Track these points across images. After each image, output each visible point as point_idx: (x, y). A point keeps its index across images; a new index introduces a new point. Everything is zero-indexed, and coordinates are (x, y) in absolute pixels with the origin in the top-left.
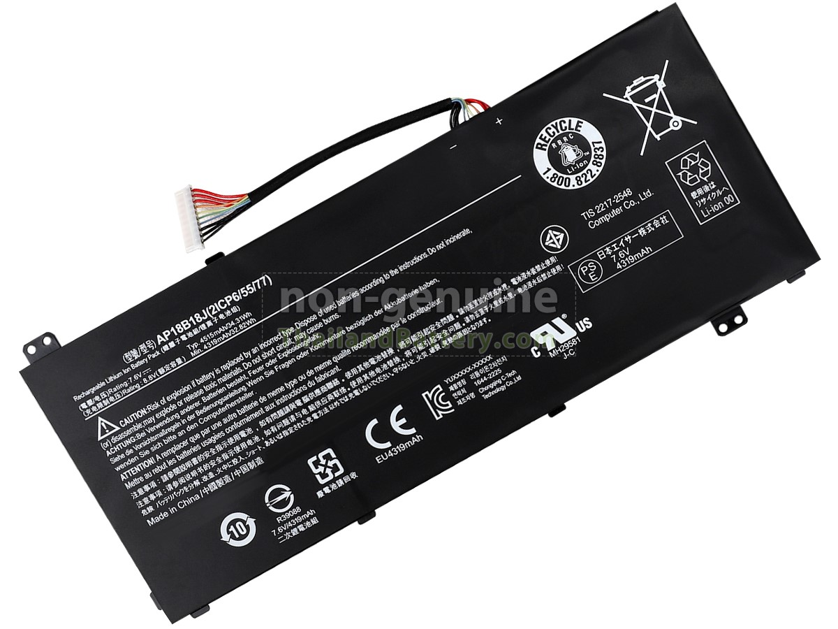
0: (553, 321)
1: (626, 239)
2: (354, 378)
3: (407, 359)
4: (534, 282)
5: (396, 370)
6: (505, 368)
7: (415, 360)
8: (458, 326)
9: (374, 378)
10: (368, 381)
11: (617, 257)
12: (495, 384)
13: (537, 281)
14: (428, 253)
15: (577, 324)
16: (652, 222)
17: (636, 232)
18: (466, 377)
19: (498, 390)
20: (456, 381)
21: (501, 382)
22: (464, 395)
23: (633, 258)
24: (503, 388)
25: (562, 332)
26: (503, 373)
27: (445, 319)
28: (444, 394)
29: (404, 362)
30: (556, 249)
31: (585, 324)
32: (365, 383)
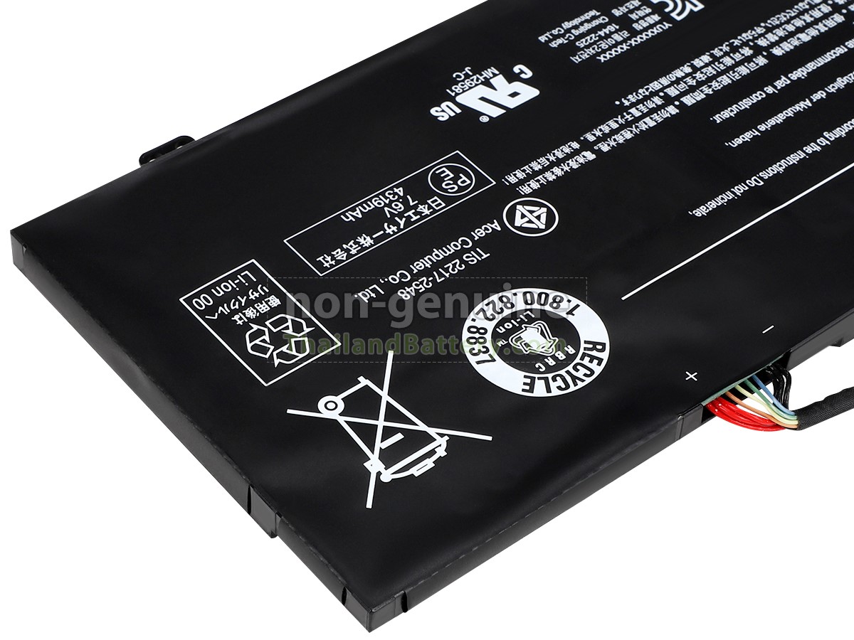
0: (504, 111)
1: (395, 229)
2: (826, 16)
3: (745, 44)
4: (552, 158)
5: (760, 30)
6: (571, 48)
7: (731, 45)
8: (673, 92)
9: (792, 18)
10: (802, 13)
11: (405, 203)
12: (583, 29)
13: (548, 160)
14: (760, 178)
15: (459, 111)
16: (349, 256)
17: (376, 241)
18: (634, 33)
19: (576, 22)
20: (651, 26)
21: (573, 31)
22: (631, 11)
23: (375, 203)
24: (567, 25)
25: (483, 99)
26: (572, 43)
27: (699, 99)
28: (667, 10)
29: (750, 40)
30: (523, 203)
31: (443, 112)
32: (806, 11)
